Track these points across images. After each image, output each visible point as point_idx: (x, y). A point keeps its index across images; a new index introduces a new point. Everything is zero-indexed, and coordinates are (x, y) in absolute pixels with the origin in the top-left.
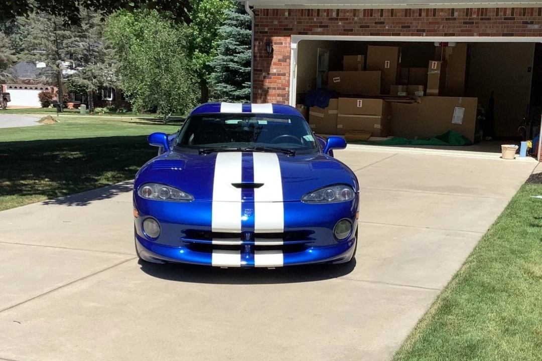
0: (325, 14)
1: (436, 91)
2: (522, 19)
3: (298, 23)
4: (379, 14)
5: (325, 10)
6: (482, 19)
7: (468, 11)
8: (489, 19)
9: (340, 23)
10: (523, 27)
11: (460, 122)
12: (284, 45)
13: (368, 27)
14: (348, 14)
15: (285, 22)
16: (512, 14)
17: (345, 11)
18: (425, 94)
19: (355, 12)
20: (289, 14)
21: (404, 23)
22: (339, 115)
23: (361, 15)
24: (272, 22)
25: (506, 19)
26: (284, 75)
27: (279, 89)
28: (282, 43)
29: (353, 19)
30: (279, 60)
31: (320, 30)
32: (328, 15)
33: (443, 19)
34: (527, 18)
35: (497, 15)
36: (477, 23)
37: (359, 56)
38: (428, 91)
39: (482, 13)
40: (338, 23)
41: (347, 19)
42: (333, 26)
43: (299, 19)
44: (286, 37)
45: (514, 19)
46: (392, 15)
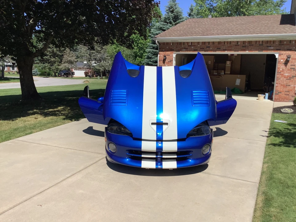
0: (187, 44)
1: (229, 73)
2: (266, 45)
3: (176, 47)
4: (208, 44)
6: (250, 45)
7: (244, 42)
8: (253, 45)
10: (267, 48)
11: (239, 84)
13: (204, 49)
14: (195, 44)
15: (171, 47)
16: (262, 43)
17: (194, 43)
18: (225, 74)
19: (198, 43)
20: (173, 44)
21: (218, 47)
23: (201, 44)
24: (166, 47)
25: (259, 45)
28: (170, 55)
29: (198, 46)
30: (168, 62)
31: (184, 50)
32: (187, 45)
33: (233, 45)
34: (268, 45)
35: (256, 43)
36: (248, 47)
38: (226, 72)
39: (250, 42)
40: (191, 47)
41: (195, 46)
42: (190, 49)
43: (177, 46)
44: (171, 53)
45: (263, 45)
46: (213, 44)
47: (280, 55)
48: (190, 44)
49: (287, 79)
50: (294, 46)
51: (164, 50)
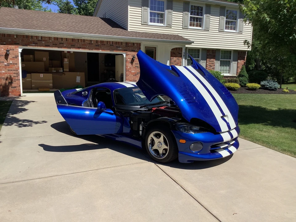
0: (36, 38)
1: (68, 70)
3: (22, 41)
4: (61, 40)
5: (35, 36)
6: (102, 45)
7: (97, 41)
8: (105, 45)
9: (43, 42)
10: (116, 48)
11: (79, 82)
12: (15, 50)
13: (57, 45)
14: (46, 39)
15: (15, 40)
16: (112, 44)
17: (45, 37)
19: (50, 38)
20: (17, 37)
22: (32, 81)
23: (53, 40)
24: (8, 40)
25: (110, 45)
26: (17, 64)
27: (14, 70)
28: (14, 50)
29: (49, 41)
30: (13, 57)
31: (33, 45)
32: (37, 39)
33: (87, 44)
34: (117, 45)
35: (107, 44)
36: (100, 46)
37: (31, 56)
38: (64, 70)
39: (102, 42)
40: (42, 42)
41: (46, 41)
42: (40, 44)
43: (22, 39)
44: (16, 48)
45: (113, 45)
46: (67, 41)
47: (127, 55)
48: (40, 39)
49: (133, 76)
50: (136, 48)
51: (5, 43)
